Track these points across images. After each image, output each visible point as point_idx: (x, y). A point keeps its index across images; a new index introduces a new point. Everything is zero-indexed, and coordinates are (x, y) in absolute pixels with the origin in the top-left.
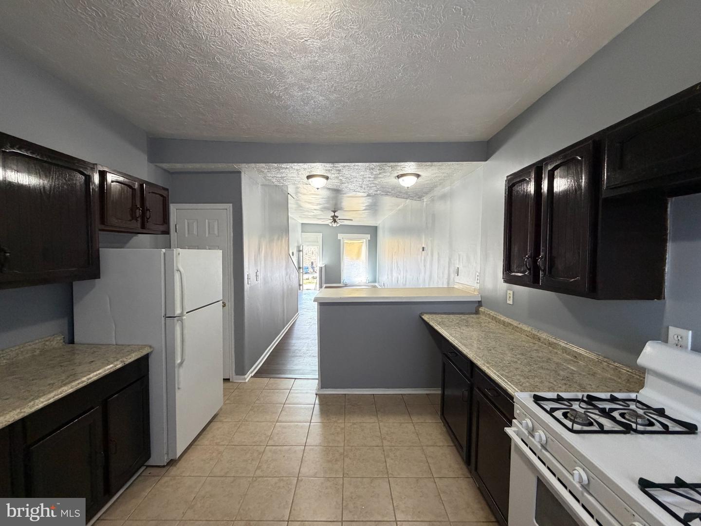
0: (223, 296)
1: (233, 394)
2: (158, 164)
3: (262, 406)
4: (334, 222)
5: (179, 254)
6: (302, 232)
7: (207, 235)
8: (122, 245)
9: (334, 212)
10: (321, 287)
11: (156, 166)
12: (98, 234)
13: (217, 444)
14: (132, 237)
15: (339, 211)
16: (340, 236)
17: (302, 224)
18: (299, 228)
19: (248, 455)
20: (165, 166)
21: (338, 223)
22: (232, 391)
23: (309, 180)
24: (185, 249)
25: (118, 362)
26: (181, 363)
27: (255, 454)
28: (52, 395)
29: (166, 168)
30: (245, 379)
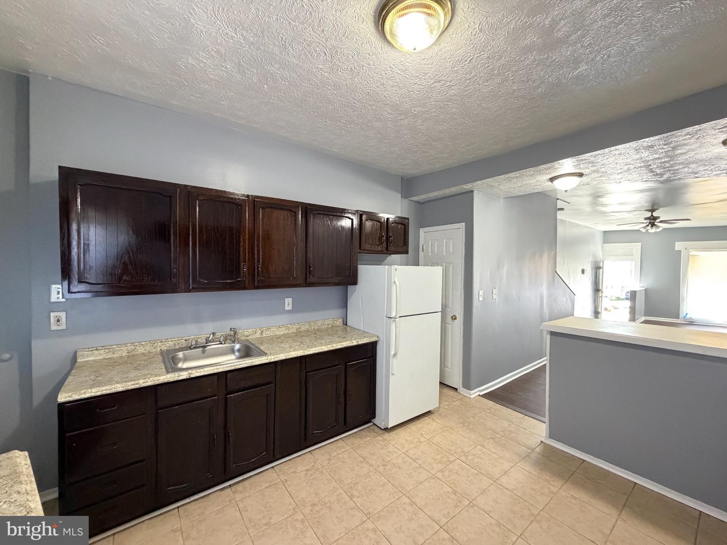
0: (442, 308)
1: (454, 403)
2: (409, 199)
3: (474, 424)
4: (652, 226)
5: (396, 270)
6: (604, 242)
7: (444, 253)
8: (379, 263)
9: (652, 211)
10: (633, 319)
11: (409, 200)
12: (357, 256)
13: (422, 435)
14: (387, 257)
15: (661, 209)
16: (679, 246)
17: (605, 232)
18: (599, 238)
19: (439, 457)
20: (414, 198)
21: (658, 227)
22: (455, 400)
23: (554, 182)
24: (428, 266)
25: (355, 341)
26: (395, 355)
27: (444, 460)
28: (318, 348)
29: (416, 200)
30: (471, 395)
